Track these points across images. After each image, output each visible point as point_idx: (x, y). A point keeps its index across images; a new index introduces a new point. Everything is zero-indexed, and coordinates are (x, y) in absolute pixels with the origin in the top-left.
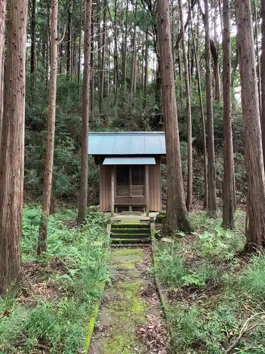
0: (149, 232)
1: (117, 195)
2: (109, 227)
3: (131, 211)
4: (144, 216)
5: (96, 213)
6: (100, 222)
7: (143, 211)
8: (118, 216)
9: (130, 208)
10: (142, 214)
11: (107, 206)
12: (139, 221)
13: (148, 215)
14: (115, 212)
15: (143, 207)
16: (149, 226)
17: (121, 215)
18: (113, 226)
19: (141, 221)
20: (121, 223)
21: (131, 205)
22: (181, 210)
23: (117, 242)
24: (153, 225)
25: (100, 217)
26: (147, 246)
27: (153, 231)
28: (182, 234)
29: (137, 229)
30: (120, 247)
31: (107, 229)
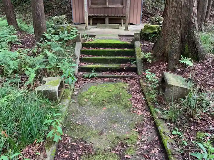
0: (133, 54)
1: (92, 4)
2: (79, 46)
3: (107, 24)
4: (122, 30)
5: (61, 26)
6: (66, 39)
7: (120, 24)
8: (93, 30)
9: (107, 20)
10: (120, 27)
11: (81, 16)
12: (118, 37)
13: (127, 29)
14: (89, 24)
15: (121, 19)
16: (132, 46)
17: (96, 28)
18: (84, 45)
19: (120, 36)
20: (95, 41)
21: (108, 16)
22: (190, 23)
23: (89, 70)
24: (138, 44)
25: (66, 32)
26: (131, 78)
27: (139, 53)
28: (188, 62)
29: (116, 50)
30: (93, 77)
31: (76, 49)
